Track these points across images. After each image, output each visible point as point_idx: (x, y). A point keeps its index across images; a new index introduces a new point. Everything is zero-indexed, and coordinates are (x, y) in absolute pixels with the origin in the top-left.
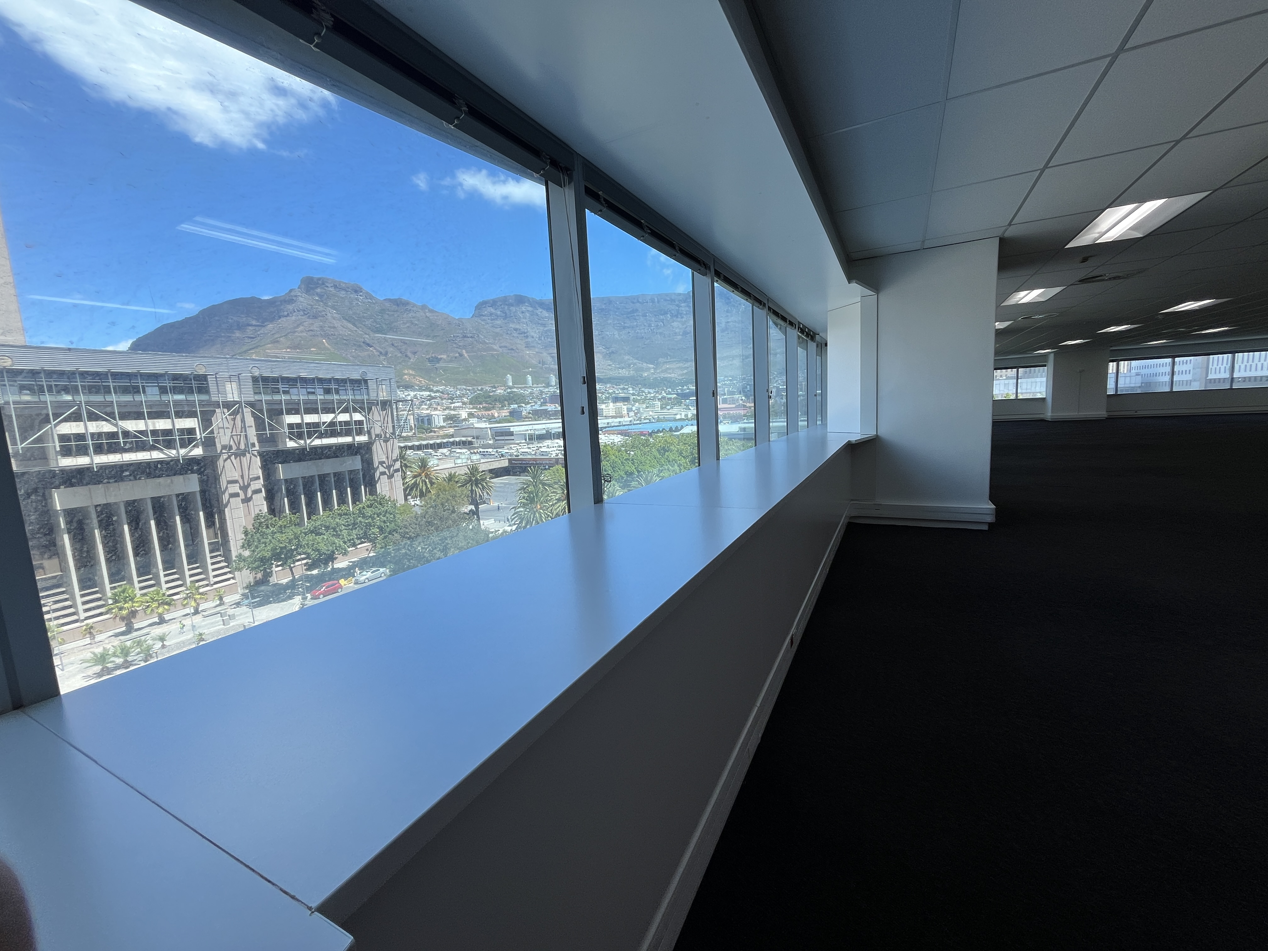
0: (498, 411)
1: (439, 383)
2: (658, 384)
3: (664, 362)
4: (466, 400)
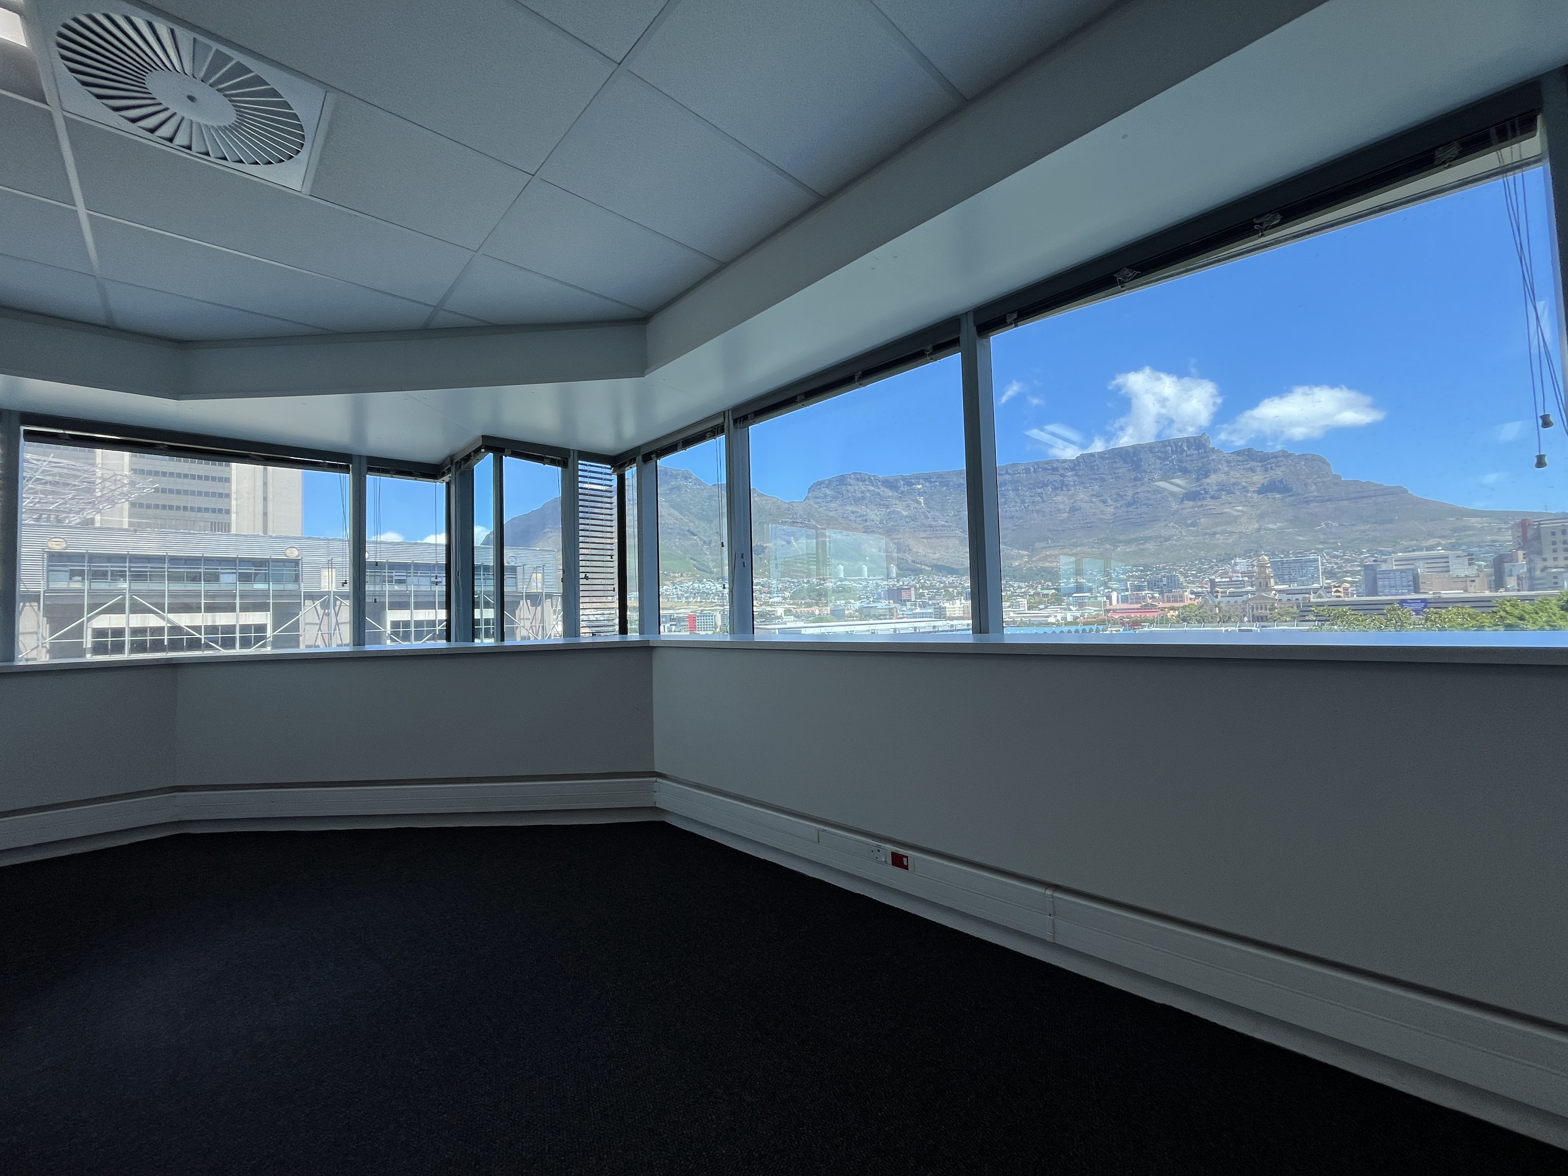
0: (820, 609)
1: (762, 575)
2: (1033, 576)
3: (1043, 548)
4: (787, 594)
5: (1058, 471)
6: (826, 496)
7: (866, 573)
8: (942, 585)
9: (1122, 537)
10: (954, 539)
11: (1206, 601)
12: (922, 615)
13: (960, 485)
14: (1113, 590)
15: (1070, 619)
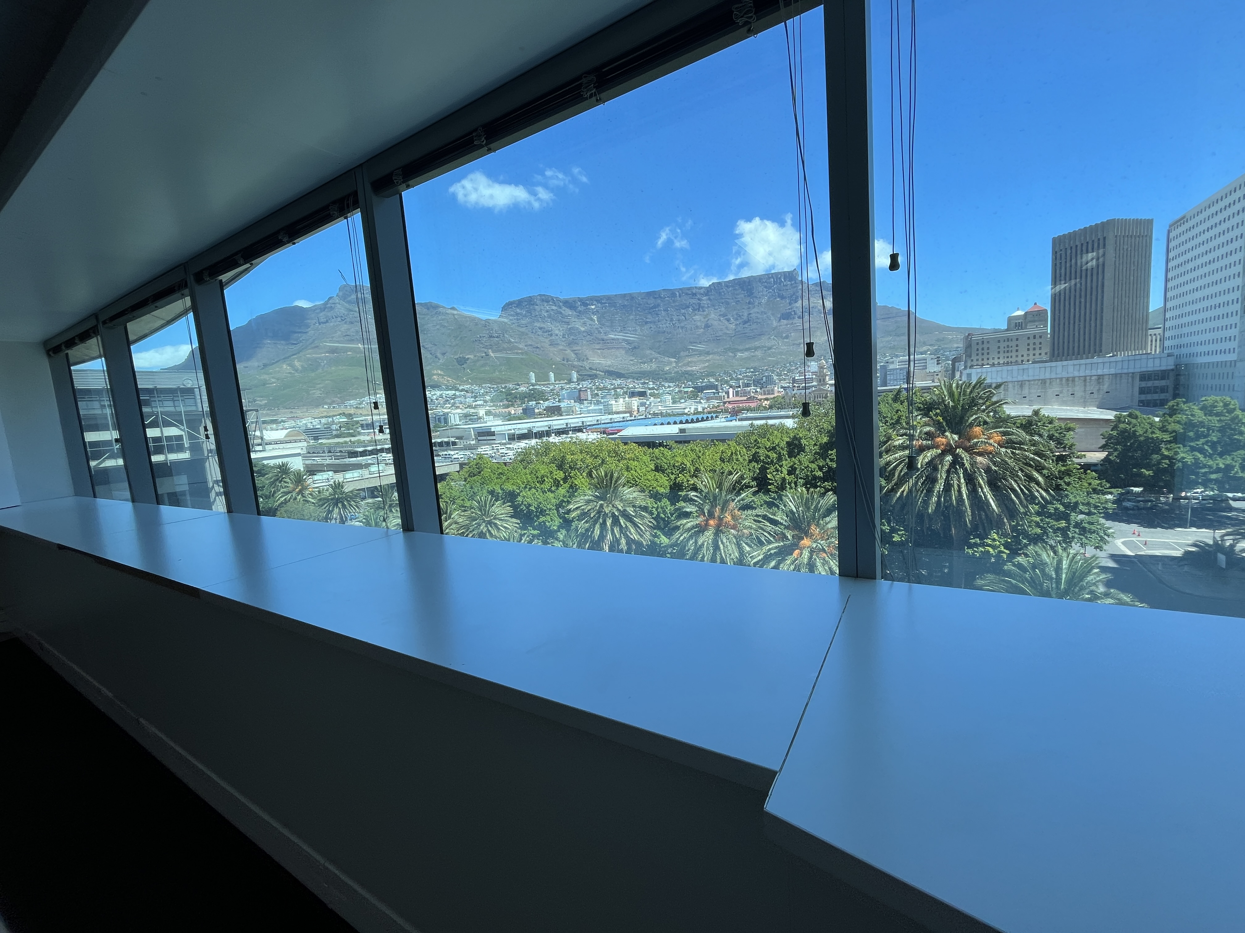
0: (515, 409)
1: (465, 382)
2: (679, 378)
3: (687, 356)
4: (488, 398)
5: (696, 295)
6: (517, 314)
7: (553, 379)
8: (613, 387)
9: (741, 347)
10: (621, 350)
11: (787, 393)
12: (594, 411)
13: (624, 306)
14: (731, 387)
15: (700, 409)
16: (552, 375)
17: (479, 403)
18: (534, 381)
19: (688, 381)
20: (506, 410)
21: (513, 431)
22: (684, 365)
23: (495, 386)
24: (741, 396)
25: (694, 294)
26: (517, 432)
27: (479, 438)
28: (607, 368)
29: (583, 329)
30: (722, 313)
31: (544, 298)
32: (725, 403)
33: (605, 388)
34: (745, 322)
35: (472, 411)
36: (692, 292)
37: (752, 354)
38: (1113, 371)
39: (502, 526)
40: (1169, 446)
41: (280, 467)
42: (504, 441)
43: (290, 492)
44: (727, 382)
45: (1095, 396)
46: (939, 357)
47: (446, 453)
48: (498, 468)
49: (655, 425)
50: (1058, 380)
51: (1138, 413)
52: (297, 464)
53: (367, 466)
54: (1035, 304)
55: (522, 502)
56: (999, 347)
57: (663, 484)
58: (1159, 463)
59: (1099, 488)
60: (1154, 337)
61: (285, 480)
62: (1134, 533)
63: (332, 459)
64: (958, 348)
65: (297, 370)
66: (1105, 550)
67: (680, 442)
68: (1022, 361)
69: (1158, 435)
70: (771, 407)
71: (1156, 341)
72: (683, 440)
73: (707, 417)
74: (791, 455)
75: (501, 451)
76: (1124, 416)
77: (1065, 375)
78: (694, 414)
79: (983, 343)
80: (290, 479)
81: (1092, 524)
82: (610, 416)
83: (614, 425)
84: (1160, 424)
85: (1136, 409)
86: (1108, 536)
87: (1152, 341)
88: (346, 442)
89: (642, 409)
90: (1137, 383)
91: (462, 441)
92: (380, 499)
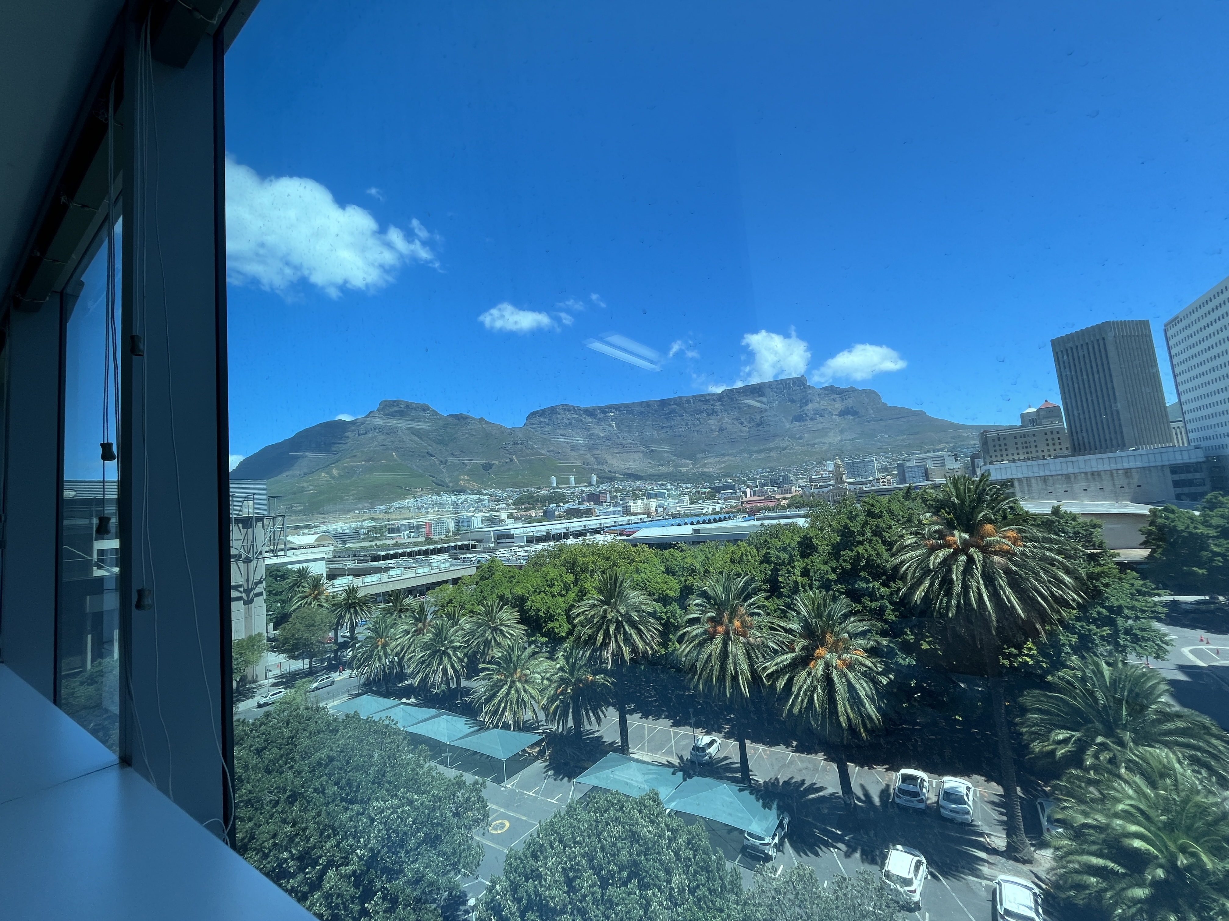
0: (536, 512)
1: (491, 487)
2: (697, 479)
3: (702, 458)
4: (510, 501)
5: (709, 402)
6: (540, 423)
7: (574, 482)
8: (631, 489)
9: (756, 449)
10: (639, 453)
11: (805, 492)
12: (613, 513)
13: (641, 413)
14: (748, 487)
15: (718, 510)
16: (572, 478)
17: (501, 506)
18: (555, 485)
19: (705, 482)
20: (528, 512)
21: (531, 534)
22: (701, 467)
23: (518, 490)
24: (759, 496)
25: (707, 401)
26: (536, 535)
27: (499, 541)
28: (626, 471)
29: (602, 435)
30: (735, 417)
31: (565, 407)
32: (743, 503)
33: (624, 490)
34: (758, 425)
35: (495, 514)
36: (706, 399)
37: (767, 455)
38: (1139, 464)
39: (508, 632)
40: (1217, 542)
41: (299, 571)
42: (523, 544)
43: (306, 597)
44: (744, 482)
45: (1126, 489)
46: (956, 454)
47: (464, 556)
48: (510, 571)
49: (672, 525)
50: (1083, 475)
51: (1174, 507)
52: (318, 569)
53: (387, 570)
54: (1046, 401)
55: (531, 607)
56: (1016, 443)
57: (673, 587)
58: (1211, 560)
59: (1144, 589)
60: (1178, 430)
61: (303, 584)
62: (1202, 640)
63: (355, 563)
64: (975, 444)
65: (333, 478)
66: (1167, 660)
67: (694, 543)
68: (1044, 456)
69: (1202, 530)
70: (789, 506)
71: (1181, 433)
72: (696, 540)
73: (725, 517)
74: (803, 555)
75: (518, 554)
76: (1160, 511)
77: (1088, 469)
78: (712, 514)
79: (999, 439)
80: (308, 584)
81: (1145, 630)
82: (628, 518)
83: (631, 526)
84: (1202, 518)
85: (1173, 504)
86: (1167, 644)
87: (1176, 434)
88: (371, 546)
89: (660, 510)
90: (1169, 478)
91: (482, 544)
92: (391, 604)
